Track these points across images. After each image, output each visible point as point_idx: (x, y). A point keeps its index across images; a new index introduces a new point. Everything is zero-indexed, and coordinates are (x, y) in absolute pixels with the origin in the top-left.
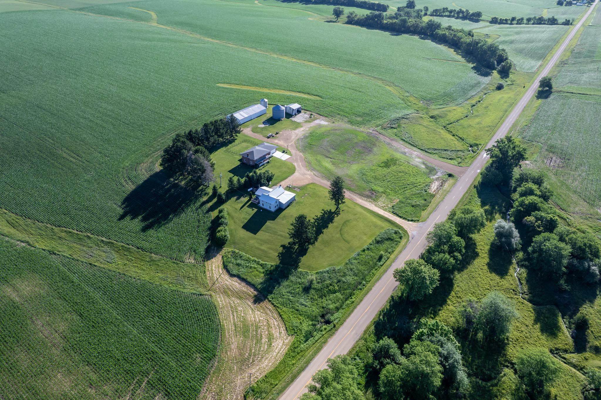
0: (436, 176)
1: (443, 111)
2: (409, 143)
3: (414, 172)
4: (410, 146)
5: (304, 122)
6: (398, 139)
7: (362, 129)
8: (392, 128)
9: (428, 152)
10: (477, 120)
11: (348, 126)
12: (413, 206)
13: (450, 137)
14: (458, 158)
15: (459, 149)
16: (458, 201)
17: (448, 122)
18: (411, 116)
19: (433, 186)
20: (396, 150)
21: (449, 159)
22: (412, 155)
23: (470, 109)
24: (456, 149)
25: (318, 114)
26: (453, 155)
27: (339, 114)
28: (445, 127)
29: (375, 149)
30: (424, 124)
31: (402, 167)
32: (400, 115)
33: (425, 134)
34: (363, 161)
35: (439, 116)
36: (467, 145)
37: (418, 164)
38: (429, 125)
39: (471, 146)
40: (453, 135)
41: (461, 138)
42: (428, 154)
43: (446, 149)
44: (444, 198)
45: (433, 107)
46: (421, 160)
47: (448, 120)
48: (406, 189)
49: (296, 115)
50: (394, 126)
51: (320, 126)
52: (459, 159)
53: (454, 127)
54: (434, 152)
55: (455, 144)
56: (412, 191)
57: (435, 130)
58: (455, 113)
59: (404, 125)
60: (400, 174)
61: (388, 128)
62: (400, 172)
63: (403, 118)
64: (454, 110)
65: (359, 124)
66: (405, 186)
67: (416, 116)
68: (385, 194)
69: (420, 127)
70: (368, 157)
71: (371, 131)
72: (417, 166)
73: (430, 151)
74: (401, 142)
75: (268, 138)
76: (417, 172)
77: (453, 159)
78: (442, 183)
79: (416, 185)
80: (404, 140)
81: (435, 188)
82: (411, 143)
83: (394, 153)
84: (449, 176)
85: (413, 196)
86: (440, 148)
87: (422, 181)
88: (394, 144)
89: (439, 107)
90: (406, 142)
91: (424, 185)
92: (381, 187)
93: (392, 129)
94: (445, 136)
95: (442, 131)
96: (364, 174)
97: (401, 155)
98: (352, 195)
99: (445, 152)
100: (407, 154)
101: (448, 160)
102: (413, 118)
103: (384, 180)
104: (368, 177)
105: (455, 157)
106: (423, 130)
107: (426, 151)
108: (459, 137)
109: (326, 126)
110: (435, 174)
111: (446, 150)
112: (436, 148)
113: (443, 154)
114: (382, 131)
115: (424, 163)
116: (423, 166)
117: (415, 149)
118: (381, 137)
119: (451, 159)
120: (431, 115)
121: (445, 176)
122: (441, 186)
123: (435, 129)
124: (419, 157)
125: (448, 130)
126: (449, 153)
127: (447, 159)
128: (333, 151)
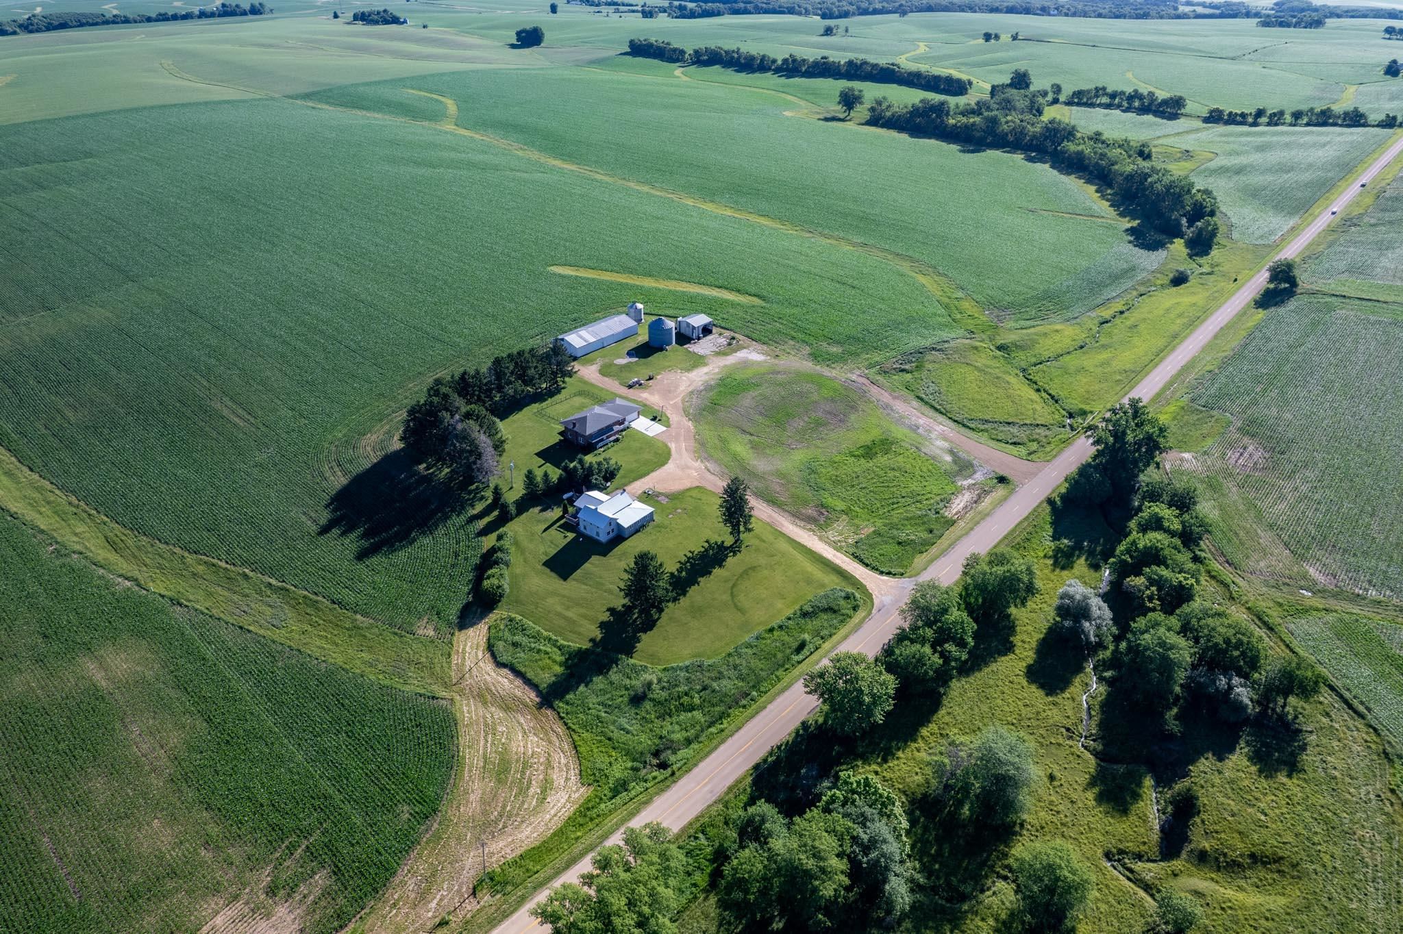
0: (970, 481)
1: (1028, 335)
2: (933, 407)
3: (925, 469)
4: (932, 413)
5: (713, 356)
6: (911, 396)
7: (834, 373)
8: (903, 370)
9: (968, 427)
10: (1104, 355)
11: (808, 366)
12: (899, 543)
13: (1028, 392)
14: (1033, 441)
15: (1039, 423)
16: (1000, 537)
17: (1034, 360)
18: (952, 344)
19: (957, 501)
20: (900, 421)
21: (1011, 444)
22: (930, 432)
23: (1095, 329)
24: (1034, 422)
25: (748, 337)
26: (1022, 435)
27: (793, 338)
28: (1024, 370)
29: (853, 417)
30: (977, 364)
31: (900, 459)
32: (927, 343)
33: (974, 385)
34: (818, 443)
35: (1016, 346)
36: (1062, 411)
37: (938, 452)
38: (987, 367)
39: (1071, 416)
40: (1038, 390)
41: (1053, 397)
42: (967, 430)
43: (1010, 420)
44: (972, 529)
45: (1012, 324)
46: (946, 445)
47: (1035, 356)
48: (895, 506)
49: (699, 339)
50: (907, 367)
51: (746, 364)
52: (1035, 444)
53: (1044, 372)
54: (982, 427)
55: (1034, 410)
56: (907, 511)
57: (998, 378)
58: (1057, 337)
59: (930, 366)
60: (891, 474)
61: (893, 372)
62: (893, 469)
63: (934, 349)
64: (1057, 331)
65: (830, 360)
66: (895, 500)
67: (964, 344)
68: (847, 514)
69: (967, 369)
70: (833, 435)
71: (854, 377)
72: (934, 458)
73: (972, 426)
74: (915, 403)
75: (630, 387)
76: (929, 471)
77: (1019, 444)
78: (979, 496)
79: (919, 498)
80: (922, 399)
81: (962, 505)
82: (936, 405)
83: (893, 428)
84: (1000, 482)
85: (906, 522)
86: (998, 418)
87: (935, 491)
88: (899, 406)
89: (1023, 323)
90: (926, 403)
91: (938, 498)
92: (843, 499)
93: (901, 374)
94: (1019, 392)
95: (1013, 380)
96: (814, 472)
97: (907, 431)
98: (776, 516)
99: (1007, 428)
100: (920, 431)
101: (1007, 446)
102: (956, 350)
103: (853, 486)
104: (820, 478)
105: (1025, 440)
106: (972, 375)
107: (964, 425)
108: (1050, 395)
109: (759, 363)
110: (970, 476)
111: (1009, 423)
112: (987, 417)
113: (1002, 432)
114: (878, 377)
115: (951, 452)
116: (948, 458)
117: (941, 418)
118: (874, 390)
119: (1014, 443)
120: (1000, 342)
121: (989, 481)
122: (976, 502)
123: (1000, 375)
124: (945, 439)
125: (1031, 377)
126: (1014, 430)
127: (1007, 443)
128: (760, 419)
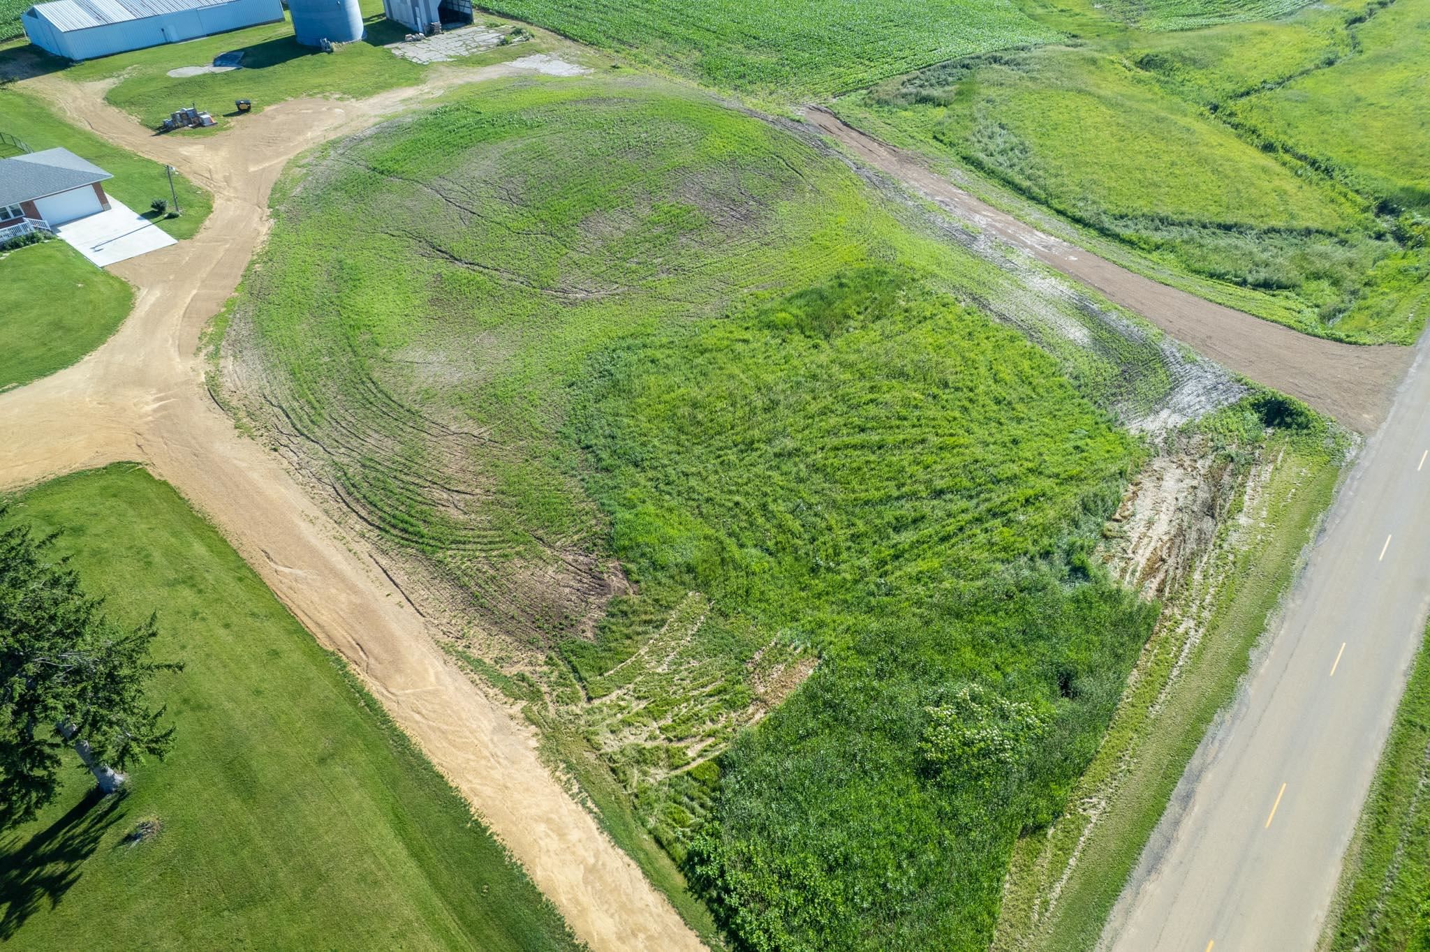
0: (1166, 420)
1: (1205, 38)
2: (1008, 183)
3: (1006, 373)
4: (1007, 198)
6: (950, 156)
7: (750, 102)
8: (924, 100)
9: (1116, 237)
10: (1393, 77)
11: (687, 87)
12: (927, 771)
13: (1248, 156)
14: (1317, 276)
15: (1314, 225)
17: (1229, 87)
18: (1036, 53)
19: (1143, 506)
20: (920, 219)
21: (1256, 286)
22: (1010, 248)
23: (1341, 30)
24: (1295, 224)
25: (556, 31)
26: (1284, 262)
27: (665, 35)
28: (1215, 108)
29: (784, 208)
30: (1102, 93)
31: (923, 335)
32: (983, 49)
33: (1106, 134)
34: (665, 284)
35: (1184, 60)
36: (1359, 199)
37: (1042, 311)
38: (1130, 98)
39: (1385, 208)
40: (1268, 148)
41: (1313, 163)
42: (1115, 245)
43: (1229, 219)
45: (1155, 23)
46: (1061, 288)
47: (1229, 79)
48: (907, 537)
49: (428, 32)
50: (937, 92)
51: (525, 81)
52: (1325, 284)
53: (1266, 109)
54: (1157, 238)
55: (1282, 194)
56: (953, 569)
57: (1159, 120)
58: (1268, 46)
59: (992, 93)
60: (895, 393)
61: (901, 101)
62: (902, 374)
63: (996, 60)
64: (1263, 33)
65: (742, 78)
66: (907, 509)
67: (1067, 54)
68: (704, 586)
69: (1072, 101)
70: (713, 258)
71: (800, 113)
72: (1031, 332)
73: (1127, 233)
74: (961, 173)
75: (163, 129)
76: (1025, 380)
77: (1281, 286)
78: (1214, 478)
79: (998, 497)
80: (979, 165)
81: (1162, 528)
82: (1018, 179)
83: (900, 237)
84: (1268, 422)
85: (952, 631)
86: (1192, 213)
87: (1054, 463)
88: (918, 183)
89: (1182, 22)
90: (991, 173)
91: (1072, 497)
92: (701, 507)
93: (920, 107)
94: (1221, 151)
95: (1200, 126)
96: (618, 389)
97: (941, 248)
99: (1224, 241)
100: (981, 246)
101: (1246, 292)
102: (1049, 62)
103: (750, 446)
104: (633, 413)
105: (1294, 275)
106: (1094, 115)
107: (1104, 232)
108: (1303, 158)
109: (560, 82)
110: (1161, 401)
111: (1227, 228)
112: (1166, 210)
113: (1216, 250)
114: (859, 113)
115: (1083, 311)
116: (1078, 333)
117: (1035, 213)
118: (849, 144)
119: (1266, 285)
120: (1142, 52)
121: (1233, 421)
122: (1210, 510)
123: (1163, 114)
124: (1056, 268)
125: (1234, 120)
126: (1248, 244)
127: (1243, 283)
128: (500, 210)
